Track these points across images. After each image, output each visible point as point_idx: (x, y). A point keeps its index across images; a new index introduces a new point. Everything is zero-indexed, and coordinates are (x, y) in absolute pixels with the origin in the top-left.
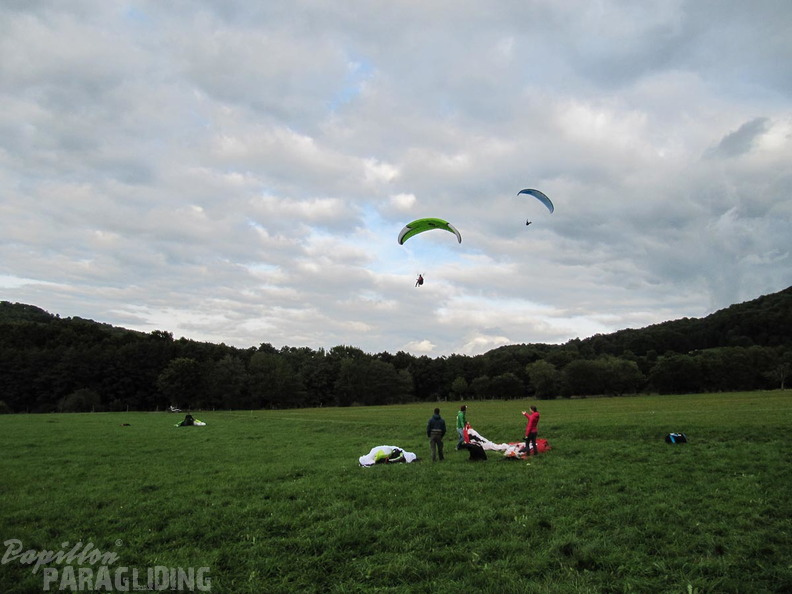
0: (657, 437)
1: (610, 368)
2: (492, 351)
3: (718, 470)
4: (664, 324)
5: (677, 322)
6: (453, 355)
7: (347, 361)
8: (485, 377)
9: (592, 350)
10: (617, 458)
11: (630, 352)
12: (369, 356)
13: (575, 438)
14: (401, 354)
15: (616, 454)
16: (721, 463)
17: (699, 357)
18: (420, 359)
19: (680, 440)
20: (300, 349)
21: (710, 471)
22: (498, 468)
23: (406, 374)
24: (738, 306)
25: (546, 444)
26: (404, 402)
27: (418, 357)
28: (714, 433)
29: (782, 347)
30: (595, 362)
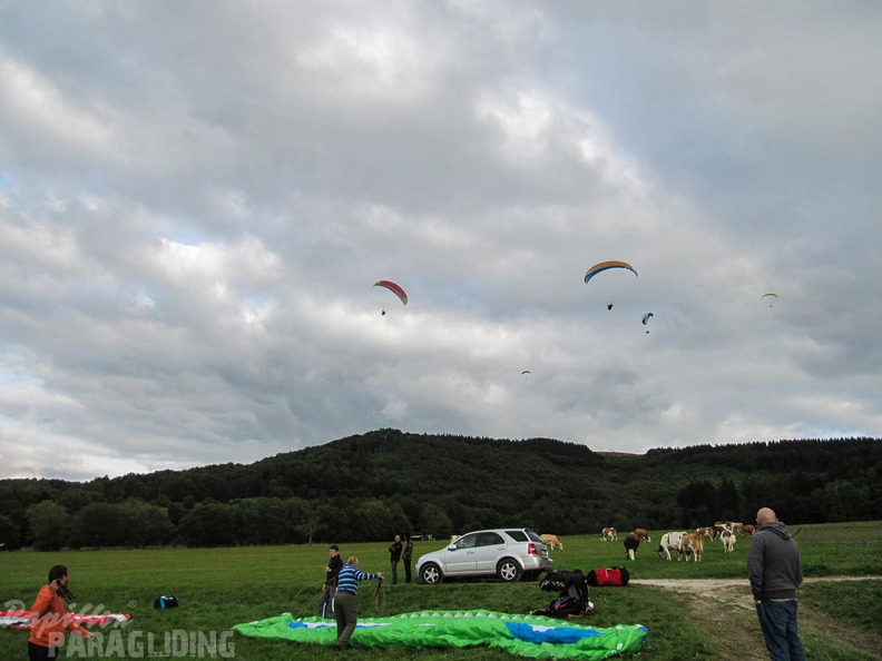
1: (134, 514)
4: (208, 468)
5: (222, 466)
9: (121, 490)
11: (165, 496)
17: (237, 505)
24: (284, 455)
29: (317, 500)
30: (118, 506)
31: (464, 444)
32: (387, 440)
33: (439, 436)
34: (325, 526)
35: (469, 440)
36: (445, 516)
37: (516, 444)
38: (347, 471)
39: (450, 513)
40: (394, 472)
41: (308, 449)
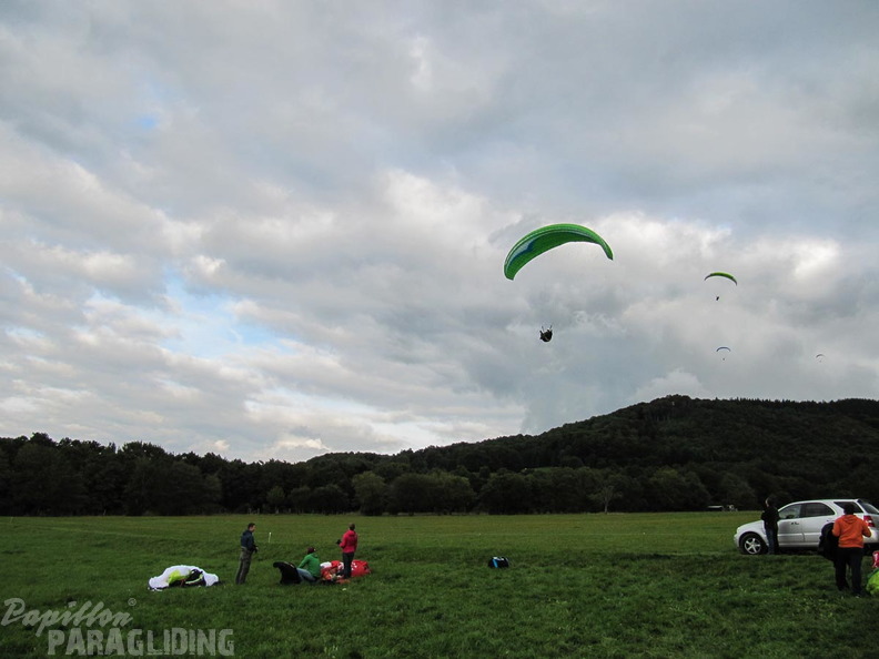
0: (481, 560)
1: (441, 484)
2: (317, 458)
3: (534, 597)
4: (500, 440)
5: (512, 438)
6: (272, 461)
7: (144, 461)
8: (305, 488)
9: (425, 462)
10: (439, 583)
11: (463, 467)
12: (171, 456)
13: (396, 561)
14: (210, 457)
15: (438, 578)
16: (538, 589)
17: (529, 476)
18: (232, 463)
19: (503, 565)
20: (85, 443)
21: (527, 598)
22: (312, 592)
23: (214, 480)
24: (570, 425)
25: (367, 566)
26: (209, 513)
27: (230, 460)
28: (534, 558)
29: (608, 470)
30: (426, 476)
31: (762, 408)
32: (676, 406)
33: (732, 401)
34: (620, 495)
35: (767, 404)
36: (746, 484)
37: (823, 406)
38: (635, 439)
39: (752, 482)
40: (685, 440)
41: (594, 419)
